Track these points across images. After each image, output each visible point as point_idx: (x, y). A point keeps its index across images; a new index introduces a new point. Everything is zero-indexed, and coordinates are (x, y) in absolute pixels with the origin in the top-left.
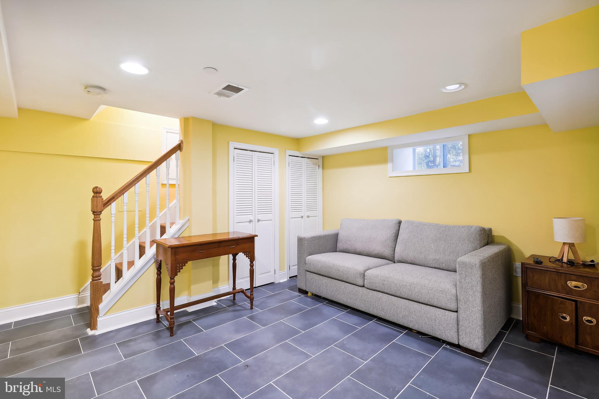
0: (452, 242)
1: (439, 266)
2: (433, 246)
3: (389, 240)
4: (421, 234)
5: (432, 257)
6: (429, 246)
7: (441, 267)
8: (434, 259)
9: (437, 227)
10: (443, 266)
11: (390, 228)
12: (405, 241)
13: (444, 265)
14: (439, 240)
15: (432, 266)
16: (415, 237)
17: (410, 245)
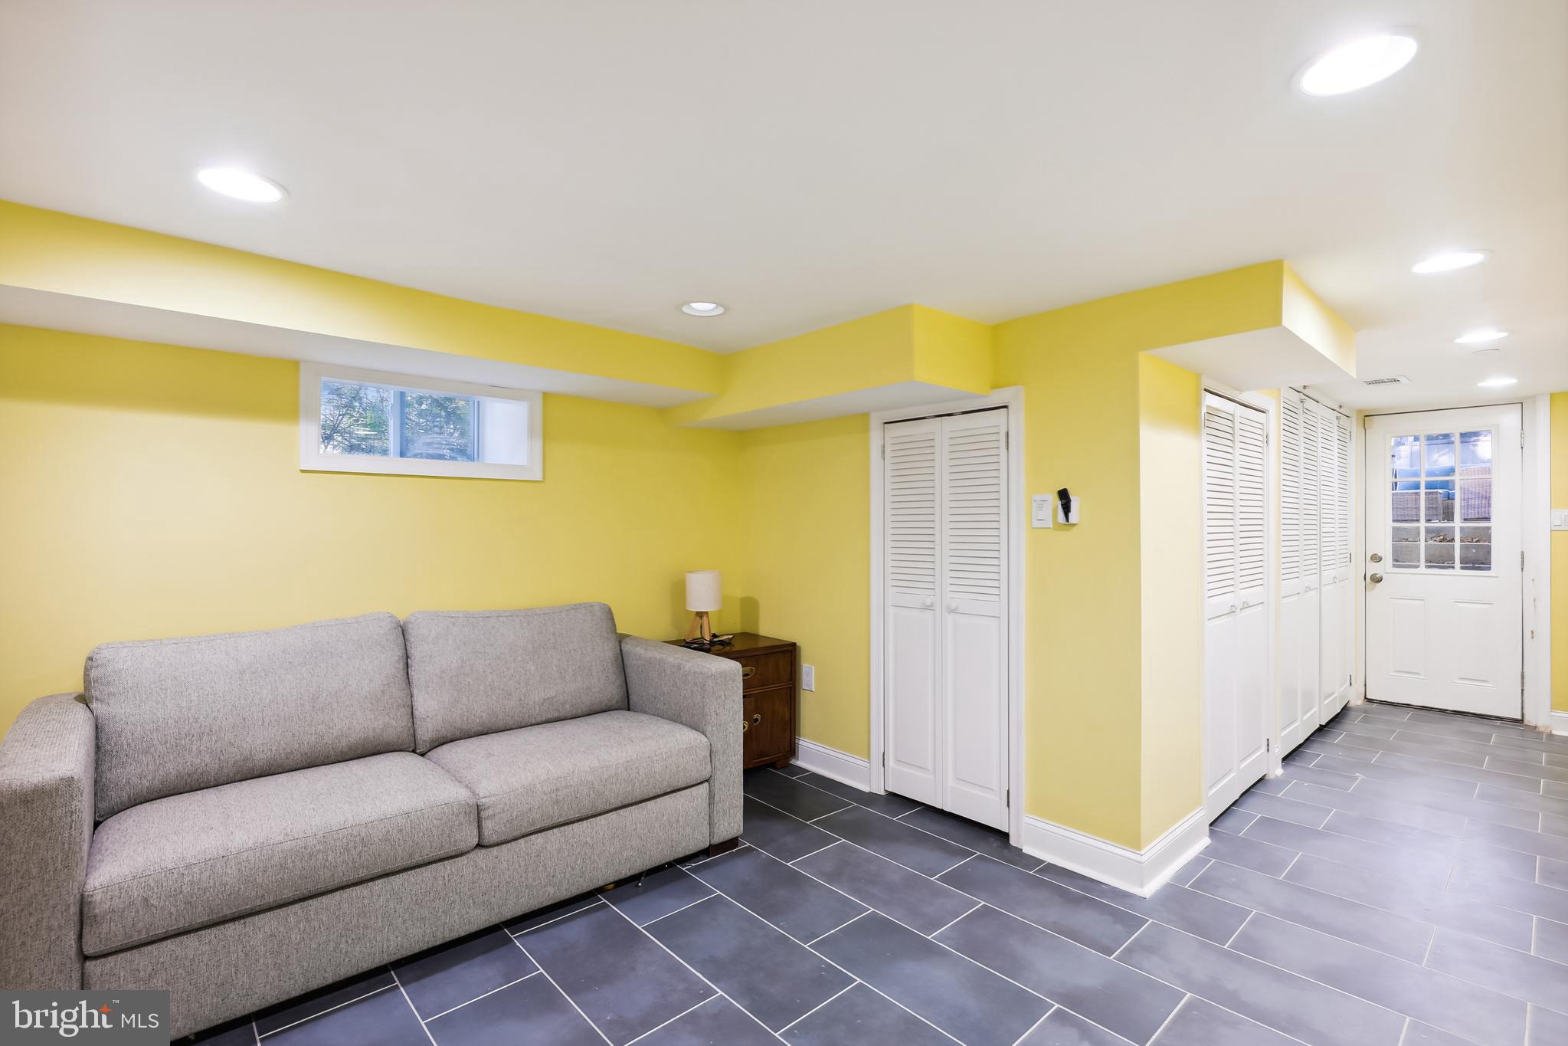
0: (572, 648)
1: (556, 715)
2: (533, 668)
3: (395, 684)
4: (492, 645)
5: (538, 696)
6: (523, 672)
7: (562, 714)
8: (544, 700)
9: (527, 615)
10: (567, 709)
11: (383, 647)
12: (454, 673)
13: (567, 706)
14: (542, 649)
15: (539, 719)
16: (480, 655)
17: (471, 683)
